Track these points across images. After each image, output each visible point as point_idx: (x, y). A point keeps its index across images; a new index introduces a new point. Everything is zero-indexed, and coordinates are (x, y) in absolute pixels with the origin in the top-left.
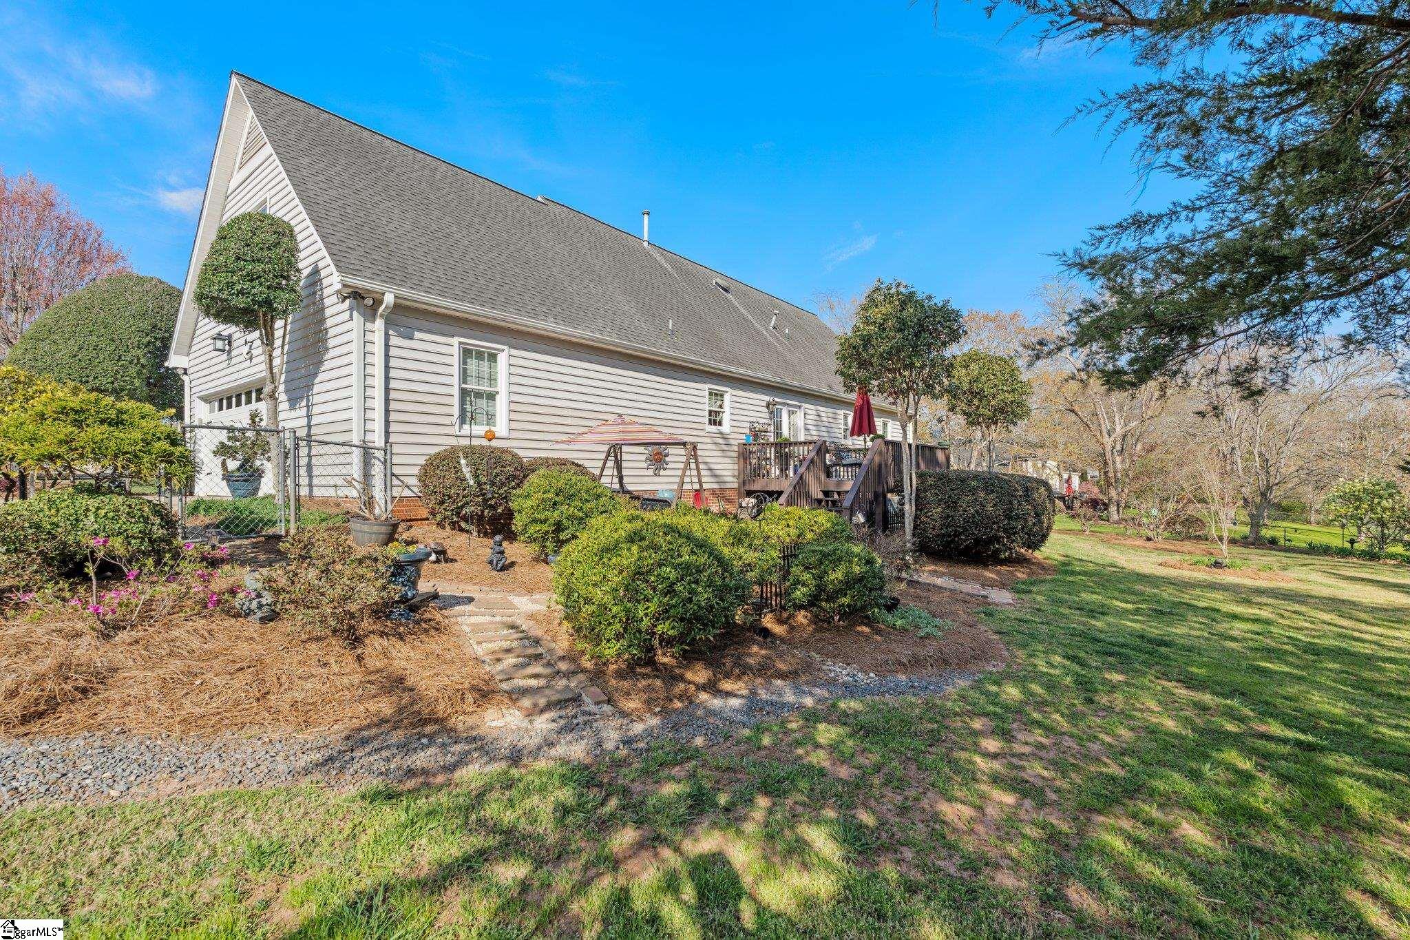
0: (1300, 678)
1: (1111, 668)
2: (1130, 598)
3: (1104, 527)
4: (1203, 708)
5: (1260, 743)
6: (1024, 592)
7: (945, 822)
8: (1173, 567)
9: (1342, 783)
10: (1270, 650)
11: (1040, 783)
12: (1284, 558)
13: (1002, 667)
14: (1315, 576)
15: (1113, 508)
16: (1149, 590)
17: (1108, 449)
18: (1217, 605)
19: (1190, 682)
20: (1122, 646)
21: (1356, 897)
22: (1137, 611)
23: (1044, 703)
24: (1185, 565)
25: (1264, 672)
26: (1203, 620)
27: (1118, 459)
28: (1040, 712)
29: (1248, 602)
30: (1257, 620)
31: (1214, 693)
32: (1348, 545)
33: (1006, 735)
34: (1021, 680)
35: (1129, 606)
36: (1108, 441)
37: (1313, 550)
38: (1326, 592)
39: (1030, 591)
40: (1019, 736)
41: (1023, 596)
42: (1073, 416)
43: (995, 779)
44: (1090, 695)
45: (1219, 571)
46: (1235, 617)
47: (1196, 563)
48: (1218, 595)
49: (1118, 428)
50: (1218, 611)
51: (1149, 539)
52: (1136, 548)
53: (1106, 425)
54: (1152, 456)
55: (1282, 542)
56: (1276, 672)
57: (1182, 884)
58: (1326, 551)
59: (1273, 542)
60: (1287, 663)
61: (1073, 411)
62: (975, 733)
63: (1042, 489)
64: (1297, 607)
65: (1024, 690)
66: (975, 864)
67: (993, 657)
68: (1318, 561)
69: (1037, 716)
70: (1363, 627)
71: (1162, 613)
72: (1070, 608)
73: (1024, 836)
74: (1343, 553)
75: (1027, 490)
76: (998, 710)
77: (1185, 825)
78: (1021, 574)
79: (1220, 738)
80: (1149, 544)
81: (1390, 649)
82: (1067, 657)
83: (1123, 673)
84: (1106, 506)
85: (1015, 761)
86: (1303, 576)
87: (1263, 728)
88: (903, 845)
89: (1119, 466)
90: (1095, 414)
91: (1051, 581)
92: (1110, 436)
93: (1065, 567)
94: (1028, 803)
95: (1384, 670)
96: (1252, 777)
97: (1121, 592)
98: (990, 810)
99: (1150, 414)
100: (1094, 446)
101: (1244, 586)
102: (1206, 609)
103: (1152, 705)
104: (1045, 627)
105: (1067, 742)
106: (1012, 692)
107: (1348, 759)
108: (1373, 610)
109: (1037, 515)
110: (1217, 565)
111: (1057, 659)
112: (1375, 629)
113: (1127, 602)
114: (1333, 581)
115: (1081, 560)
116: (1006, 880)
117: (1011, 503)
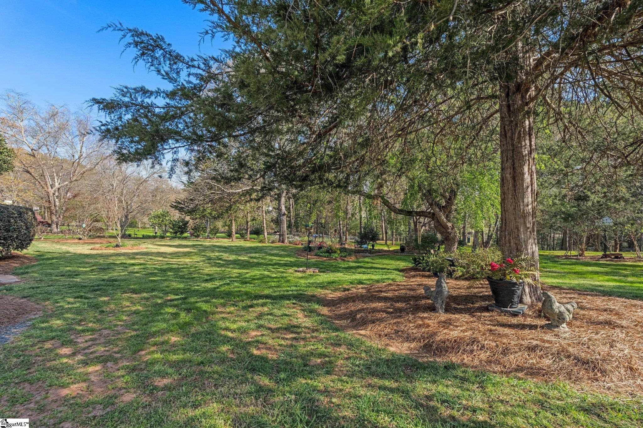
0: (166, 280)
1: (101, 296)
2: (87, 265)
3: (50, 236)
4: (147, 299)
5: (172, 303)
6: (22, 274)
7: (74, 398)
8: (97, 250)
9: (198, 305)
10: (151, 274)
11: (108, 354)
12: (137, 241)
13: (41, 313)
14: (150, 246)
15: (54, 226)
16: (92, 261)
17: (51, 194)
18: (124, 261)
19: (134, 291)
20: (98, 286)
21: (223, 332)
22: (92, 271)
23: (81, 321)
24: (103, 248)
25: (154, 281)
26: (121, 268)
27: (57, 200)
28: (81, 325)
29: (134, 258)
30: (141, 264)
31: (147, 293)
32: (154, 234)
33: (71, 343)
34: (59, 316)
35: (88, 269)
36: (51, 191)
37: (144, 237)
38: (155, 251)
39: (27, 273)
40: (79, 340)
41: (23, 276)
42: (29, 175)
43: (86, 363)
44: (100, 309)
45: (118, 248)
46: (133, 265)
47: (108, 247)
48: (122, 258)
49: (57, 184)
50: (125, 264)
51: (80, 239)
52: (74, 243)
53: (49, 182)
54: (77, 199)
55: (133, 236)
56: (157, 280)
57: (188, 355)
58: (149, 237)
59: (130, 235)
60: (159, 276)
61: (28, 172)
62: (51, 350)
63: (30, 213)
64: (150, 257)
65: (65, 319)
66: (109, 402)
67: (31, 311)
68: (148, 241)
69: (80, 328)
70: (171, 260)
71: (104, 269)
72: (57, 276)
73: (119, 377)
74: (155, 237)
75: (20, 214)
76: (59, 333)
77: (172, 338)
78: (15, 264)
79: (161, 306)
80: (80, 241)
81: (181, 265)
82: (75, 298)
83: (107, 296)
84: (50, 225)
85: (87, 351)
86: (147, 246)
87: (169, 298)
88: (60, 423)
89: (57, 204)
90: (42, 175)
91: (38, 265)
92: (52, 188)
93: (40, 257)
94: (109, 364)
95: (183, 271)
96: (178, 313)
97: (80, 263)
98: (93, 378)
99: (75, 178)
100: (42, 193)
101: (130, 253)
102: (121, 264)
103: (128, 304)
104: (52, 287)
105: (106, 332)
106: (57, 323)
107: (196, 298)
108: (171, 254)
109: (27, 228)
110: (117, 246)
111: (72, 300)
112: (174, 260)
113: (86, 268)
114: (156, 247)
115: (49, 252)
116: (128, 397)
117: (9, 221)
